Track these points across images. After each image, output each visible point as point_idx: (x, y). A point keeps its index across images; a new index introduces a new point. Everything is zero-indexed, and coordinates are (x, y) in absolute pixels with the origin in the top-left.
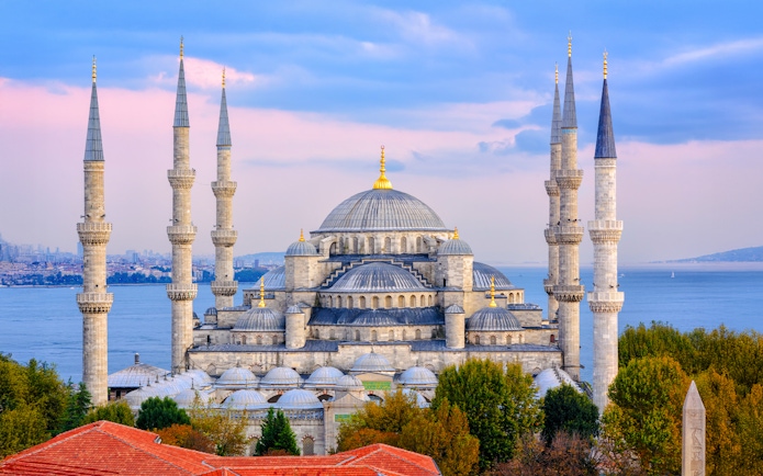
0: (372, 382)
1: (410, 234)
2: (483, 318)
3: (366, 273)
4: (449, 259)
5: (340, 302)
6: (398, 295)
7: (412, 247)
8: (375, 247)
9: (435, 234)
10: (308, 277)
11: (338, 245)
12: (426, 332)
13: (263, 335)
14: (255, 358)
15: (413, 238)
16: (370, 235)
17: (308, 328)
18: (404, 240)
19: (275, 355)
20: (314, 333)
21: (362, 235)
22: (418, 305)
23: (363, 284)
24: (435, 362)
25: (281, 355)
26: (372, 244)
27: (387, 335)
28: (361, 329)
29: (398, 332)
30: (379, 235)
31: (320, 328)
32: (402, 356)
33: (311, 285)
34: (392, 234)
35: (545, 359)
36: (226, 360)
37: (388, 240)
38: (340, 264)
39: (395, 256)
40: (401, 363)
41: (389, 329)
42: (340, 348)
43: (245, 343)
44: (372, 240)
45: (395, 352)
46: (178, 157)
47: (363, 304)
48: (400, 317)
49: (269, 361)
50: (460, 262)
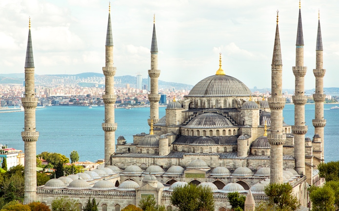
0: (196, 174)
1: (228, 98)
2: (259, 142)
3: (202, 118)
4: (246, 111)
5: (188, 132)
6: (216, 129)
7: (229, 105)
8: (211, 105)
9: (242, 98)
10: (176, 119)
11: (193, 103)
12: (229, 148)
13: (150, 149)
14: (143, 160)
15: (230, 100)
16: (208, 98)
17: (172, 145)
18: (225, 101)
19: (153, 159)
20: (175, 148)
21: (204, 99)
22: (227, 134)
23: (200, 124)
24: (231, 164)
25: (156, 159)
26: (209, 104)
27: (208, 150)
28: (195, 147)
29: (214, 148)
30: (212, 99)
31: (178, 146)
32: (214, 161)
33: (177, 123)
34: (219, 98)
35: (286, 164)
36: (129, 161)
37: (217, 101)
38: (192, 113)
39: (220, 109)
40: (214, 164)
41: (209, 147)
42: (184, 156)
43: (141, 153)
44: (209, 101)
45: (211, 158)
46: (108, 61)
47: (199, 134)
48: (216, 141)
49: (150, 162)
50: (251, 112)
